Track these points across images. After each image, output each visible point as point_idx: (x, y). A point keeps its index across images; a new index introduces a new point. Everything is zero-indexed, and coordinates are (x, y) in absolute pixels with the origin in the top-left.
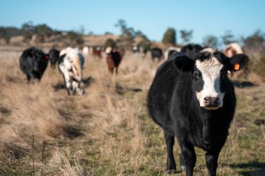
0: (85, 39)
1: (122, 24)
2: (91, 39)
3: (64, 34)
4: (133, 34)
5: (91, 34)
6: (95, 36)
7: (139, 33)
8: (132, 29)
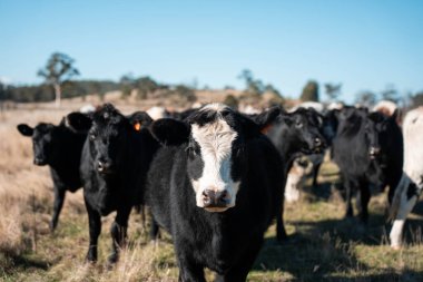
0: (198, 94)
1: (247, 75)
2: (207, 95)
3: (172, 89)
4: (261, 89)
5: (206, 89)
6: (212, 92)
7: (269, 88)
8: (260, 82)
